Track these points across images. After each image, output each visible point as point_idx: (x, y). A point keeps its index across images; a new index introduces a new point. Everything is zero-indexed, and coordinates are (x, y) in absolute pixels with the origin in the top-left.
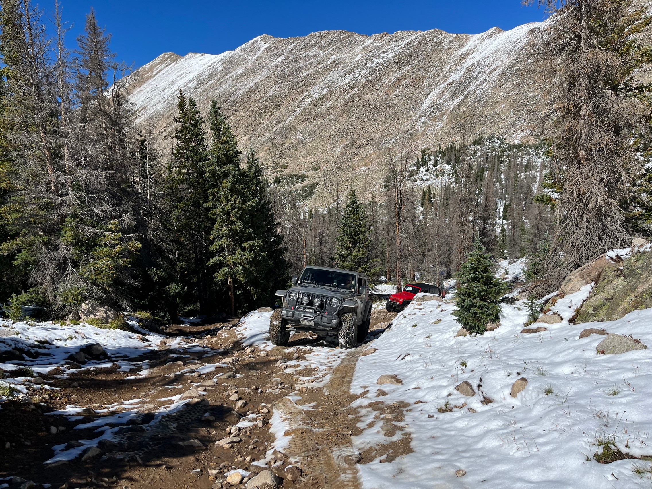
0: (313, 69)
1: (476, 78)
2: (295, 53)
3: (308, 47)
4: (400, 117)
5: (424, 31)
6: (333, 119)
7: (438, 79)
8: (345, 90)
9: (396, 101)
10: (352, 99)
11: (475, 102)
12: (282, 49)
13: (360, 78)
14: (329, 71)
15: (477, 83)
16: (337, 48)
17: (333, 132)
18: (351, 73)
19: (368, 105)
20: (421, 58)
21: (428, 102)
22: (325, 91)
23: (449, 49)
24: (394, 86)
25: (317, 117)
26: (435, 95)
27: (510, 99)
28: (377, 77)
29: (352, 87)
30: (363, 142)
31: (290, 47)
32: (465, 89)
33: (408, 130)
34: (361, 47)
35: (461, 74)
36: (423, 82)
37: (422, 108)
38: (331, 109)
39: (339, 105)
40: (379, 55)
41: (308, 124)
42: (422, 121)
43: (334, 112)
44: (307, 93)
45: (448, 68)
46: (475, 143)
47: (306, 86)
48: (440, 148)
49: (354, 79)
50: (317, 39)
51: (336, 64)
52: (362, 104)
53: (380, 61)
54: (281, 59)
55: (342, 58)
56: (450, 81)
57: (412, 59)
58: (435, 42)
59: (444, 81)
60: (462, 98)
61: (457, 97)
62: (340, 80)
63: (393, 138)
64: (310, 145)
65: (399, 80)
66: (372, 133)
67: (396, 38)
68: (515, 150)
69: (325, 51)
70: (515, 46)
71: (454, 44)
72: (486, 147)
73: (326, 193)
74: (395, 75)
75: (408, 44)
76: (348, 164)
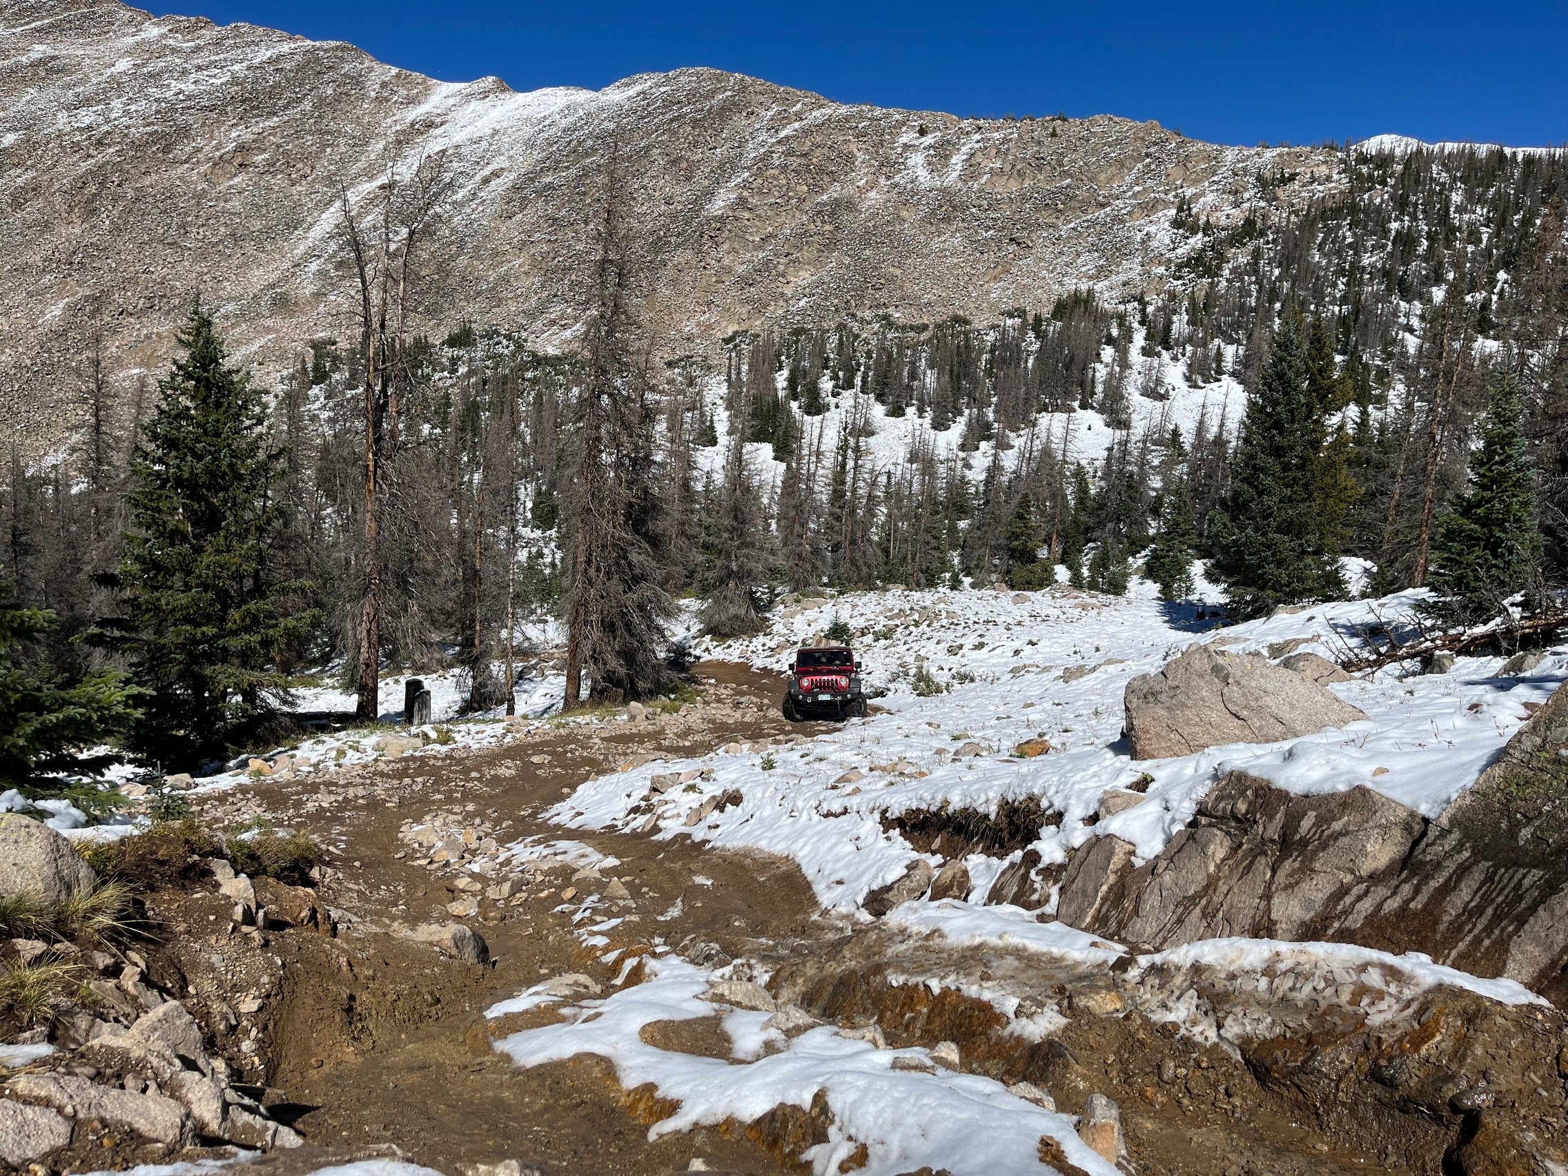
4: (250, 248)
5: (315, 40)
6: (36, 223)
7: (354, 169)
8: (76, 148)
9: (236, 204)
10: (100, 174)
13: (125, 121)
14: (26, 86)
15: (455, 197)
16: (52, 26)
17: (34, 258)
18: (98, 102)
19: (150, 200)
20: (307, 105)
21: (327, 222)
22: (9, 138)
24: (229, 162)
27: (533, 251)
28: (179, 129)
29: (100, 143)
30: (133, 300)
33: (273, 286)
34: (130, 40)
35: (414, 168)
36: (313, 168)
37: (311, 234)
38: (31, 195)
39: (57, 186)
40: (185, 72)
42: (314, 266)
43: (39, 203)
45: (380, 146)
46: (453, 342)
49: (107, 121)
51: (48, 69)
52: (130, 194)
53: (189, 87)
55: (69, 56)
56: (385, 179)
57: (281, 103)
58: (345, 75)
59: (371, 178)
63: (230, 299)
65: (242, 148)
66: (164, 278)
67: (234, 38)
68: (548, 369)
69: (13, 26)
70: (541, 131)
71: (394, 92)
72: (479, 354)
73: (9, 432)
74: (234, 135)
75: (270, 61)
76: (87, 354)
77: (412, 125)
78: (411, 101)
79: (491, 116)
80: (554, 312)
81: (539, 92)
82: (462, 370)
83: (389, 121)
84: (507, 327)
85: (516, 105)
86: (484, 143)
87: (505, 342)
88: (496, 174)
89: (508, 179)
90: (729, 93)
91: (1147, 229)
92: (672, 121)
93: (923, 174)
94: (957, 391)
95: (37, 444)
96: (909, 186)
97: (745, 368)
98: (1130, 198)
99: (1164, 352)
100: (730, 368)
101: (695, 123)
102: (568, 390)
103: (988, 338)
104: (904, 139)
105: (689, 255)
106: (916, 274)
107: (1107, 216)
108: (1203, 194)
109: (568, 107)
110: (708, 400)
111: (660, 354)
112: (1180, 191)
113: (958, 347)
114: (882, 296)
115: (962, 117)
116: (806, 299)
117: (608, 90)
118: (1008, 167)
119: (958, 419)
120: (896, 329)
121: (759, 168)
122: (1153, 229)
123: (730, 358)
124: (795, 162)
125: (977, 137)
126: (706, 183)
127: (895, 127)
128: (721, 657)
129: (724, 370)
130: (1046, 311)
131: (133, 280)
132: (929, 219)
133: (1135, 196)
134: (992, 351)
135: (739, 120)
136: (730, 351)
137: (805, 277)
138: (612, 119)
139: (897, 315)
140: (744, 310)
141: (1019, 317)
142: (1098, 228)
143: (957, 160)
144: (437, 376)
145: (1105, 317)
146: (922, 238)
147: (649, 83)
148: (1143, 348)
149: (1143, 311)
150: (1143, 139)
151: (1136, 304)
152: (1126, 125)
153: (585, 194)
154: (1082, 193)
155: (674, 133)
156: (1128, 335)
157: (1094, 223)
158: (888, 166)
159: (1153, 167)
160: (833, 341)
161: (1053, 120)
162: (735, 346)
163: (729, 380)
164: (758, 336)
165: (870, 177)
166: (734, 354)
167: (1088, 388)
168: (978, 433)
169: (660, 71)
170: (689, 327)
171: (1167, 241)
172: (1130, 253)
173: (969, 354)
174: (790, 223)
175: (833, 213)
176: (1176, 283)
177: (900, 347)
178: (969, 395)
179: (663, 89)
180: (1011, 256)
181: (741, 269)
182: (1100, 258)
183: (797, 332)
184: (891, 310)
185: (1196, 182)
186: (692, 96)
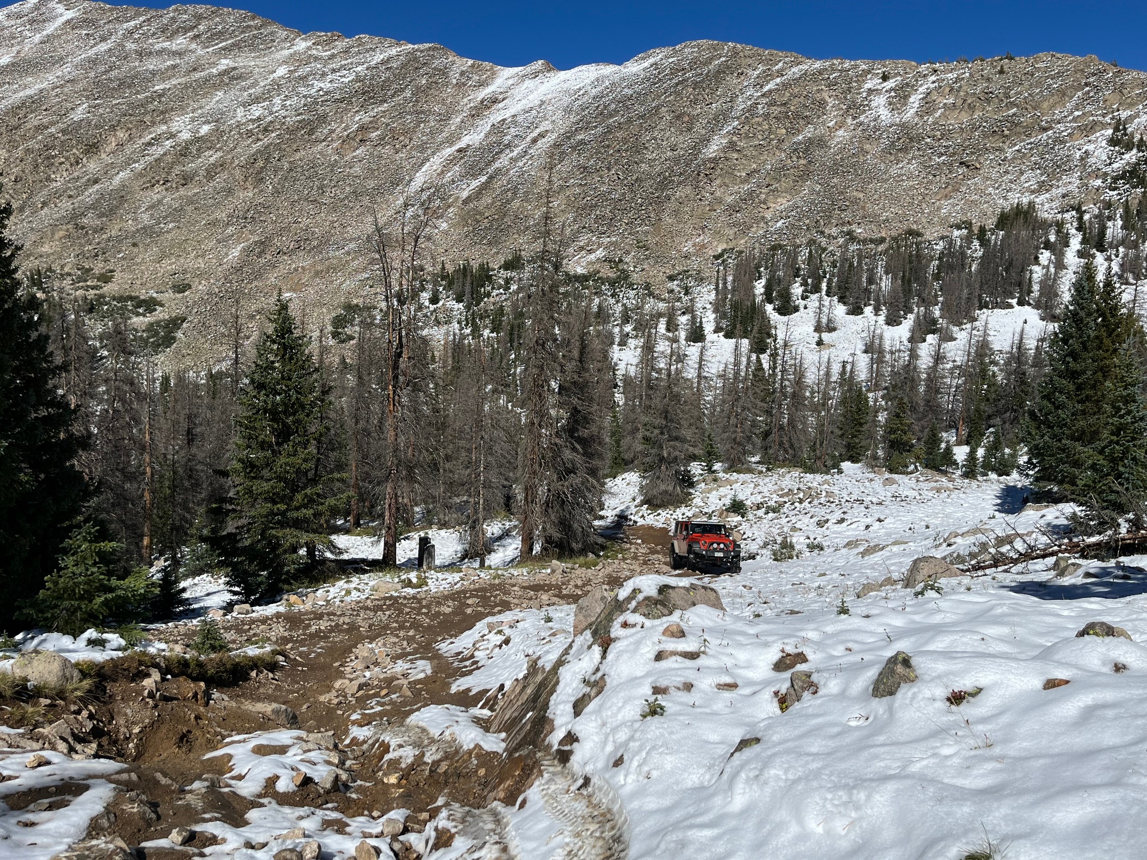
0: (180, 80)
1: (508, 146)
2: (136, 41)
3: (167, 31)
4: (366, 200)
5: (414, 44)
6: (223, 189)
7: (440, 139)
8: (250, 133)
9: (357, 170)
10: (265, 153)
11: (509, 190)
12: (107, 26)
13: (283, 113)
14: (216, 90)
15: (511, 155)
16: (233, 45)
17: (222, 215)
18: (264, 100)
19: (299, 169)
20: (408, 93)
21: (420, 179)
22: (205, 129)
23: (460, 85)
24: (353, 139)
25: (186, 179)
26: (435, 168)
27: (568, 193)
28: (319, 117)
29: (266, 130)
30: (287, 243)
31: (125, 26)
32: (489, 164)
34: (286, 53)
35: (482, 135)
36: (411, 139)
37: (408, 188)
38: (219, 169)
39: (237, 162)
40: (324, 75)
41: (164, 193)
42: (409, 213)
43: (225, 175)
44: (164, 128)
45: (458, 120)
46: (507, 266)
47: (162, 113)
48: (443, 268)
49: (271, 113)
50: (189, 20)
51: (230, 77)
52: (286, 166)
53: (326, 85)
54: (103, 47)
55: (244, 67)
56: (462, 144)
57: (389, 93)
58: (435, 69)
59: (452, 144)
60: (483, 179)
61: (475, 176)
62: (240, 112)
63: (351, 240)
64: (169, 236)
65: (363, 128)
66: (308, 226)
67: (358, 46)
68: (577, 285)
69: (207, 47)
70: (577, 99)
71: (469, 78)
72: (527, 275)
73: (203, 340)
74: (357, 119)
75: (383, 62)
76: (255, 283)
77: (482, 102)
78: (482, 84)
79: (540, 91)
80: (583, 240)
81: (576, 69)
82: (514, 287)
83: (465, 100)
85: (558, 81)
86: (534, 112)
88: (542, 135)
89: (551, 138)
90: (724, 59)
91: (1085, 148)
92: (677, 84)
93: (885, 114)
94: (907, 292)
95: (221, 349)
96: (872, 124)
97: (730, 278)
98: (1070, 122)
99: (1098, 254)
100: (717, 280)
101: (696, 85)
102: (591, 301)
103: (938, 247)
104: (869, 85)
105: (688, 190)
106: (876, 197)
107: (1049, 138)
108: (1137, 115)
109: (597, 80)
110: (699, 305)
111: (663, 270)
112: (1116, 114)
113: (911, 256)
114: (847, 216)
115: (920, 63)
116: (783, 221)
117: (628, 64)
118: (959, 102)
119: (909, 316)
120: (858, 243)
121: (747, 117)
122: (1091, 147)
123: (718, 272)
124: (776, 110)
125: (933, 78)
126: (704, 132)
127: (861, 76)
129: (714, 280)
130: (991, 223)
131: (287, 229)
132: (887, 151)
133: (1075, 120)
134: (940, 259)
135: (731, 80)
136: (719, 265)
137: (783, 203)
138: (629, 86)
139: (859, 231)
140: (732, 232)
141: (966, 228)
142: (1040, 148)
143: (915, 100)
144: (495, 293)
145: (1045, 225)
146: (883, 166)
147: (660, 56)
148: (1078, 251)
149: (1080, 219)
150: (1082, 71)
151: (1074, 213)
152: (1068, 61)
153: (608, 146)
154: (1026, 120)
155: (678, 94)
156: (1065, 241)
157: (1037, 145)
158: (855, 108)
159: (1092, 94)
160: (804, 253)
161: (1001, 59)
162: (723, 261)
163: (717, 289)
164: (742, 252)
165: (839, 119)
166: (722, 268)
167: (1025, 288)
168: (926, 326)
169: (669, 46)
170: (687, 247)
171: (1104, 157)
172: (1070, 169)
173: (919, 262)
174: (770, 162)
175: (807, 150)
176: (1111, 193)
177: (860, 258)
178: (919, 296)
179: (670, 60)
180: (961, 177)
181: (729, 199)
182: (1042, 175)
183: (774, 248)
184: (854, 227)
185: (1131, 105)
186: (693, 64)
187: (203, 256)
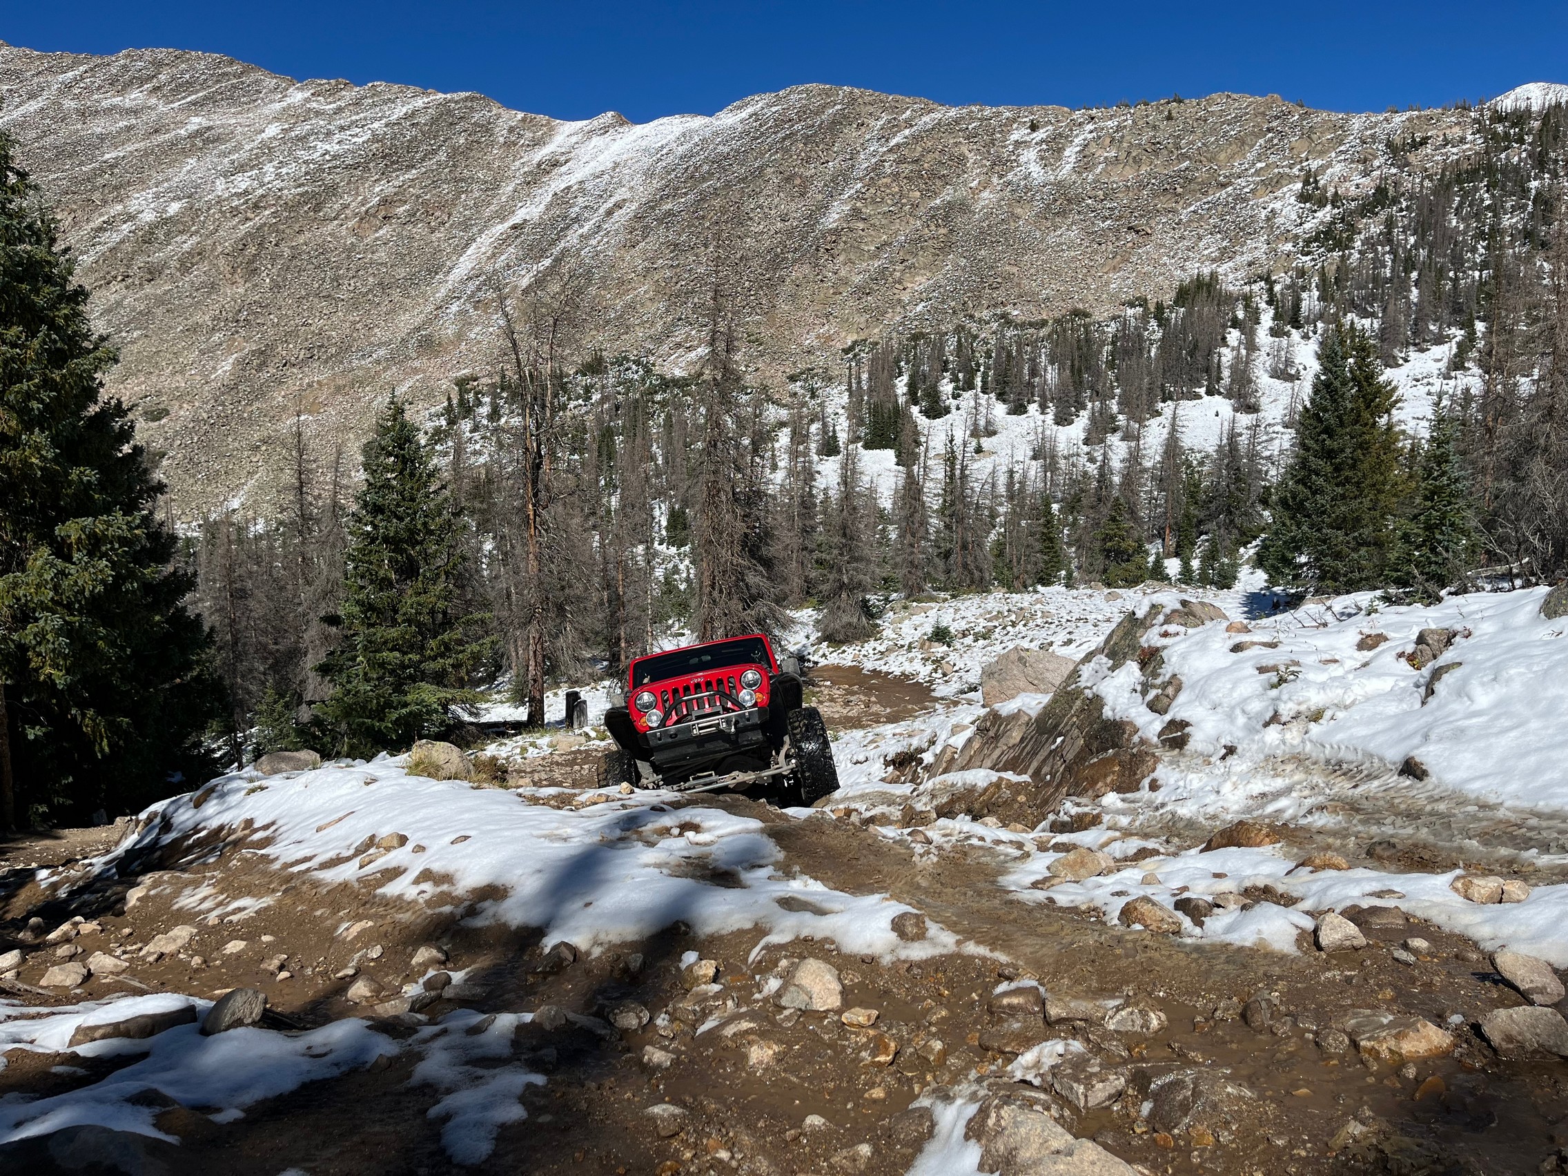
0: (137, 146)
1: (577, 220)
2: (77, 97)
3: (122, 84)
4: (396, 295)
5: (445, 93)
6: (204, 285)
7: (487, 213)
8: (235, 211)
9: (382, 255)
10: (258, 236)
11: (581, 275)
12: (36, 80)
13: (278, 184)
14: (186, 157)
15: (580, 231)
16: (206, 98)
17: (204, 318)
18: (252, 168)
19: (305, 256)
20: (442, 156)
21: (465, 264)
22: (174, 208)
23: (508, 145)
24: (375, 216)
25: (153, 273)
26: (483, 250)
27: (656, 277)
28: (327, 188)
29: (256, 206)
30: (295, 352)
31: (61, 78)
32: (553, 243)
33: (418, 329)
34: (278, 106)
35: (542, 207)
36: (450, 215)
37: (451, 277)
38: (197, 258)
39: (220, 249)
40: (329, 134)
41: (124, 291)
42: (454, 308)
43: (205, 266)
44: (119, 207)
45: (510, 188)
46: (586, 370)
47: (116, 188)
48: (503, 377)
49: (262, 185)
50: (145, 68)
51: (205, 140)
52: (287, 252)
53: (334, 148)
54: (33, 106)
55: (222, 126)
56: (516, 219)
57: (418, 156)
58: (475, 124)
59: (503, 220)
60: (547, 262)
61: (537, 259)
62: (220, 184)
63: (380, 345)
64: (135, 348)
65: (385, 202)
66: (321, 329)
67: (372, 97)
68: (676, 391)
69: (172, 102)
70: (660, 160)
71: (520, 136)
72: (611, 381)
73: (192, 481)
74: (377, 189)
75: (406, 117)
76: (256, 405)
77: (539, 165)
78: (537, 143)
79: (611, 150)
80: (680, 335)
81: (656, 122)
82: (596, 397)
83: (517, 163)
84: (635, 352)
85: (634, 137)
86: (606, 177)
87: (634, 367)
88: (618, 206)
89: (630, 209)
90: (839, 107)
91: (1272, 206)
92: (784, 139)
93: (1036, 170)
94: (1079, 385)
95: (217, 491)
96: (1022, 183)
97: (865, 376)
98: (1252, 175)
99: (1294, 331)
100: (850, 378)
101: (807, 140)
102: (696, 410)
103: (1109, 329)
104: (1015, 136)
105: (806, 269)
106: (1032, 271)
107: (1229, 195)
108: (1330, 165)
109: (684, 135)
110: (829, 410)
111: (782, 369)
112: (1305, 164)
113: (1079, 341)
114: (999, 295)
115: (1073, 109)
116: (923, 304)
117: (721, 114)
118: (1122, 155)
119: (1082, 413)
120: (1016, 327)
121: (872, 178)
122: (1277, 205)
123: (850, 368)
124: (906, 169)
125: (1090, 127)
126: (820, 197)
127: (1005, 125)
128: (836, 662)
129: (845, 379)
130: (1168, 298)
131: (294, 333)
132: (1043, 215)
133: (1257, 173)
134: (1113, 343)
135: (850, 133)
136: (850, 360)
137: (921, 282)
138: (725, 143)
139: (1016, 313)
140: (863, 319)
141: (1140, 305)
142: (1220, 208)
143: (1071, 153)
144: (572, 404)
145: (1230, 299)
146: (1038, 234)
147: (760, 104)
148: (1271, 329)
149: (1270, 290)
150: (1264, 114)
151: (1263, 283)
152: (1246, 102)
153: (703, 217)
154: (1201, 175)
155: (787, 151)
156: (1254, 316)
157: (1215, 204)
158: (1001, 164)
159: (1275, 141)
160: (951, 344)
161: (1168, 103)
162: (855, 356)
163: (849, 390)
164: (877, 344)
165: (983, 177)
166: (853, 364)
167: (1214, 374)
168: (1100, 429)
169: (771, 91)
170: (809, 341)
171: (1294, 217)
172: (1255, 232)
173: (1089, 348)
174: (904, 231)
175: (947, 216)
176: (1304, 259)
177: (1019, 345)
178: (1092, 388)
179: (774, 109)
180: (1130, 245)
181: (857, 279)
182: (1223, 240)
183: (915, 337)
184: (1009, 309)
185: (1322, 153)
186: (803, 113)
187: (182, 372)
